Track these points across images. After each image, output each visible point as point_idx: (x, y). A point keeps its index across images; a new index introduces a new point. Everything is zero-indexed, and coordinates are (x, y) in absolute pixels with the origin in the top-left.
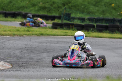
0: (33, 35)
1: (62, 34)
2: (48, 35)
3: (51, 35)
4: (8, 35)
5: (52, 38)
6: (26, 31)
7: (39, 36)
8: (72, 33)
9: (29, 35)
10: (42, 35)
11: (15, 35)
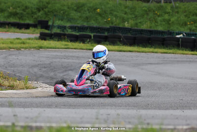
0: (31, 48)
1: (63, 47)
2: (48, 48)
3: (51, 48)
4: (4, 49)
5: (55, 51)
6: (21, 43)
7: (39, 49)
8: (73, 45)
9: (26, 48)
10: (41, 48)
11: (11, 48)
